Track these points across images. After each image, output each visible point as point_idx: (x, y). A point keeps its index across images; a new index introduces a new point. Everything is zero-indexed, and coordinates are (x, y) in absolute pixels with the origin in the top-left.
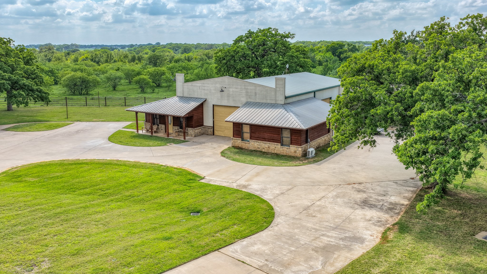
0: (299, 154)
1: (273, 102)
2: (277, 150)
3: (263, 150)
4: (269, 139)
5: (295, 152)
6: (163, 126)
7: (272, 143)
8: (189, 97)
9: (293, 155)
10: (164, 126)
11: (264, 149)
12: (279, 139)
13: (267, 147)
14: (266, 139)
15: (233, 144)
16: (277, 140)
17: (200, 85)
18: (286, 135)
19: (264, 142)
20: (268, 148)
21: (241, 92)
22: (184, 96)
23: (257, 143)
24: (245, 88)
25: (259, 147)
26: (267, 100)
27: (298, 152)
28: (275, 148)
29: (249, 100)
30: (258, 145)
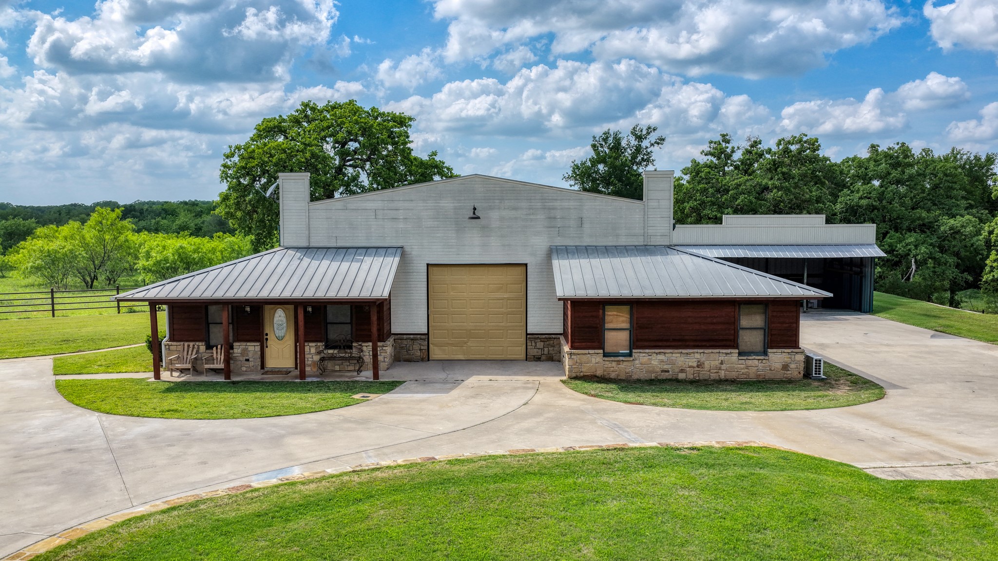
0: (796, 373)
1: (640, 241)
2: (726, 370)
3: (682, 376)
4: (696, 341)
5: (785, 367)
6: (251, 348)
7: (710, 351)
8: (334, 245)
9: (780, 375)
10: (258, 348)
11: (682, 371)
12: (732, 337)
13: (695, 364)
14: (686, 341)
15: (576, 370)
16: (722, 340)
17: (378, 205)
18: (751, 321)
19: (684, 351)
20: (698, 366)
21: (532, 220)
22: (312, 245)
23: (661, 357)
24: (544, 208)
25: (666, 367)
26: (617, 236)
27: (793, 366)
28: (722, 363)
29: (559, 241)
30: (662, 361)
